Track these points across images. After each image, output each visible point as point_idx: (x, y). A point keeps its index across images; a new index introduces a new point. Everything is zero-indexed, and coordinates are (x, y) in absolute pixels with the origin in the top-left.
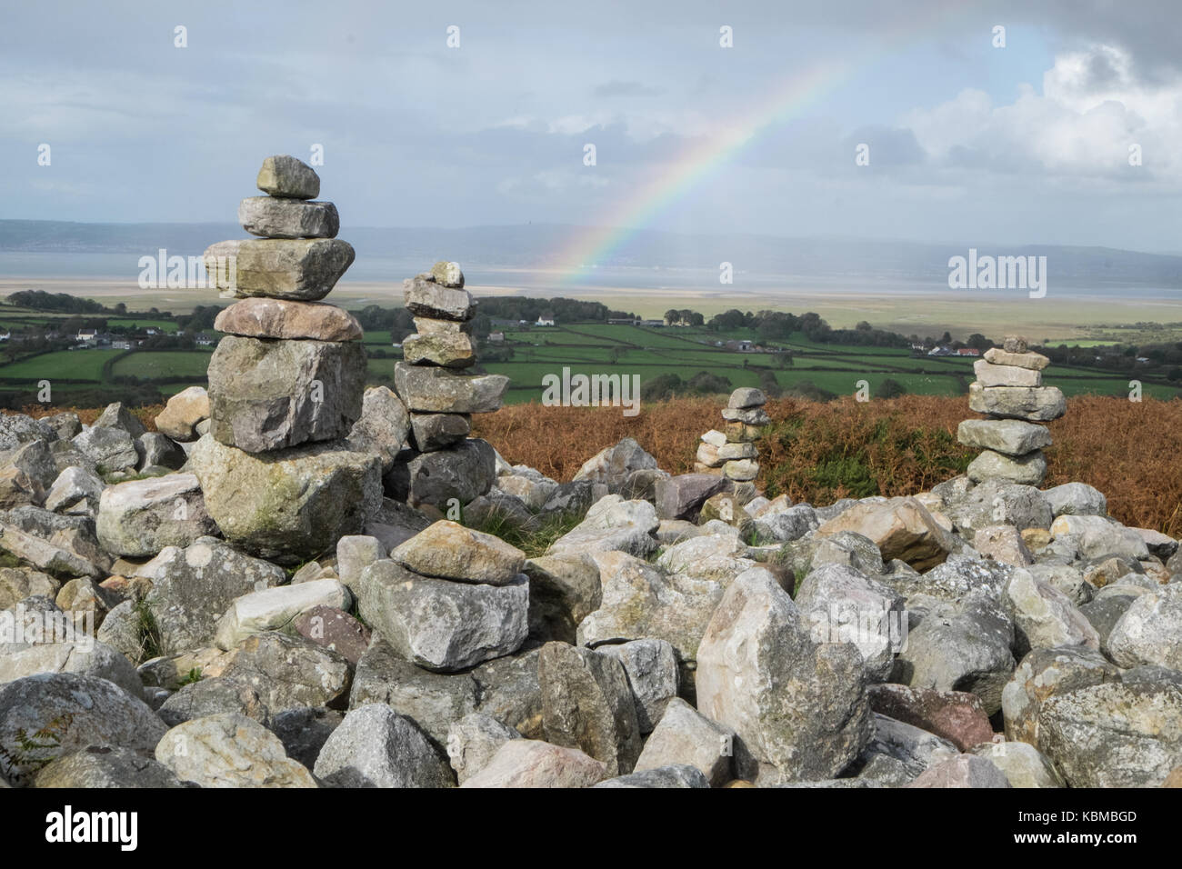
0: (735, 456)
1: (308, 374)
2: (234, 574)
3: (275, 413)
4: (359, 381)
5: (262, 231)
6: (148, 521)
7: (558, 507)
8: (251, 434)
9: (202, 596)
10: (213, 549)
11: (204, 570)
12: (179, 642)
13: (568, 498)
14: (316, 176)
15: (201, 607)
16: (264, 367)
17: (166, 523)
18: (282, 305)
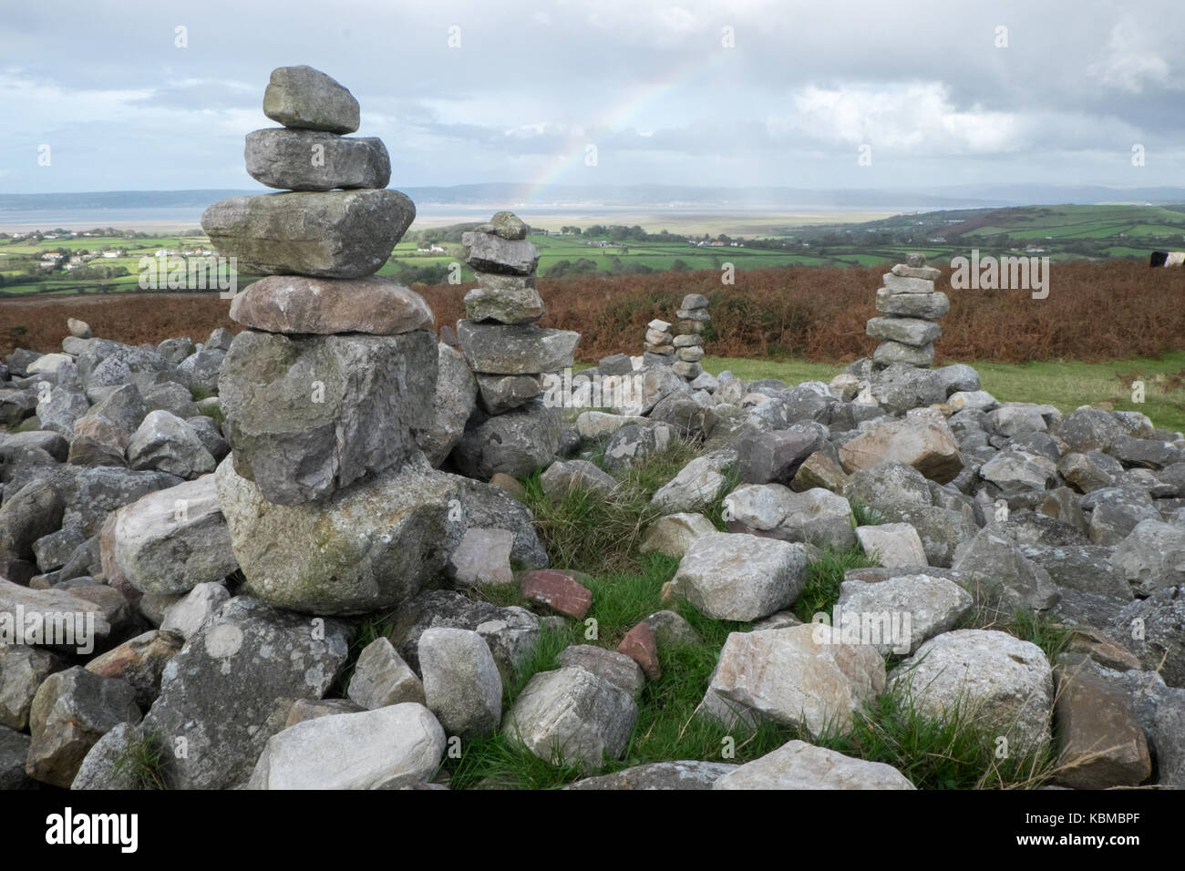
0: (687, 344)
1: (358, 390)
2: (276, 662)
3: (313, 451)
4: (430, 378)
5: (278, 181)
6: (175, 551)
7: (625, 456)
8: (281, 483)
9: (230, 700)
10: (243, 628)
11: (233, 660)
12: (200, 779)
13: (634, 445)
14: (353, 100)
15: (229, 720)
16: (297, 375)
17: (199, 551)
18: (316, 289)
